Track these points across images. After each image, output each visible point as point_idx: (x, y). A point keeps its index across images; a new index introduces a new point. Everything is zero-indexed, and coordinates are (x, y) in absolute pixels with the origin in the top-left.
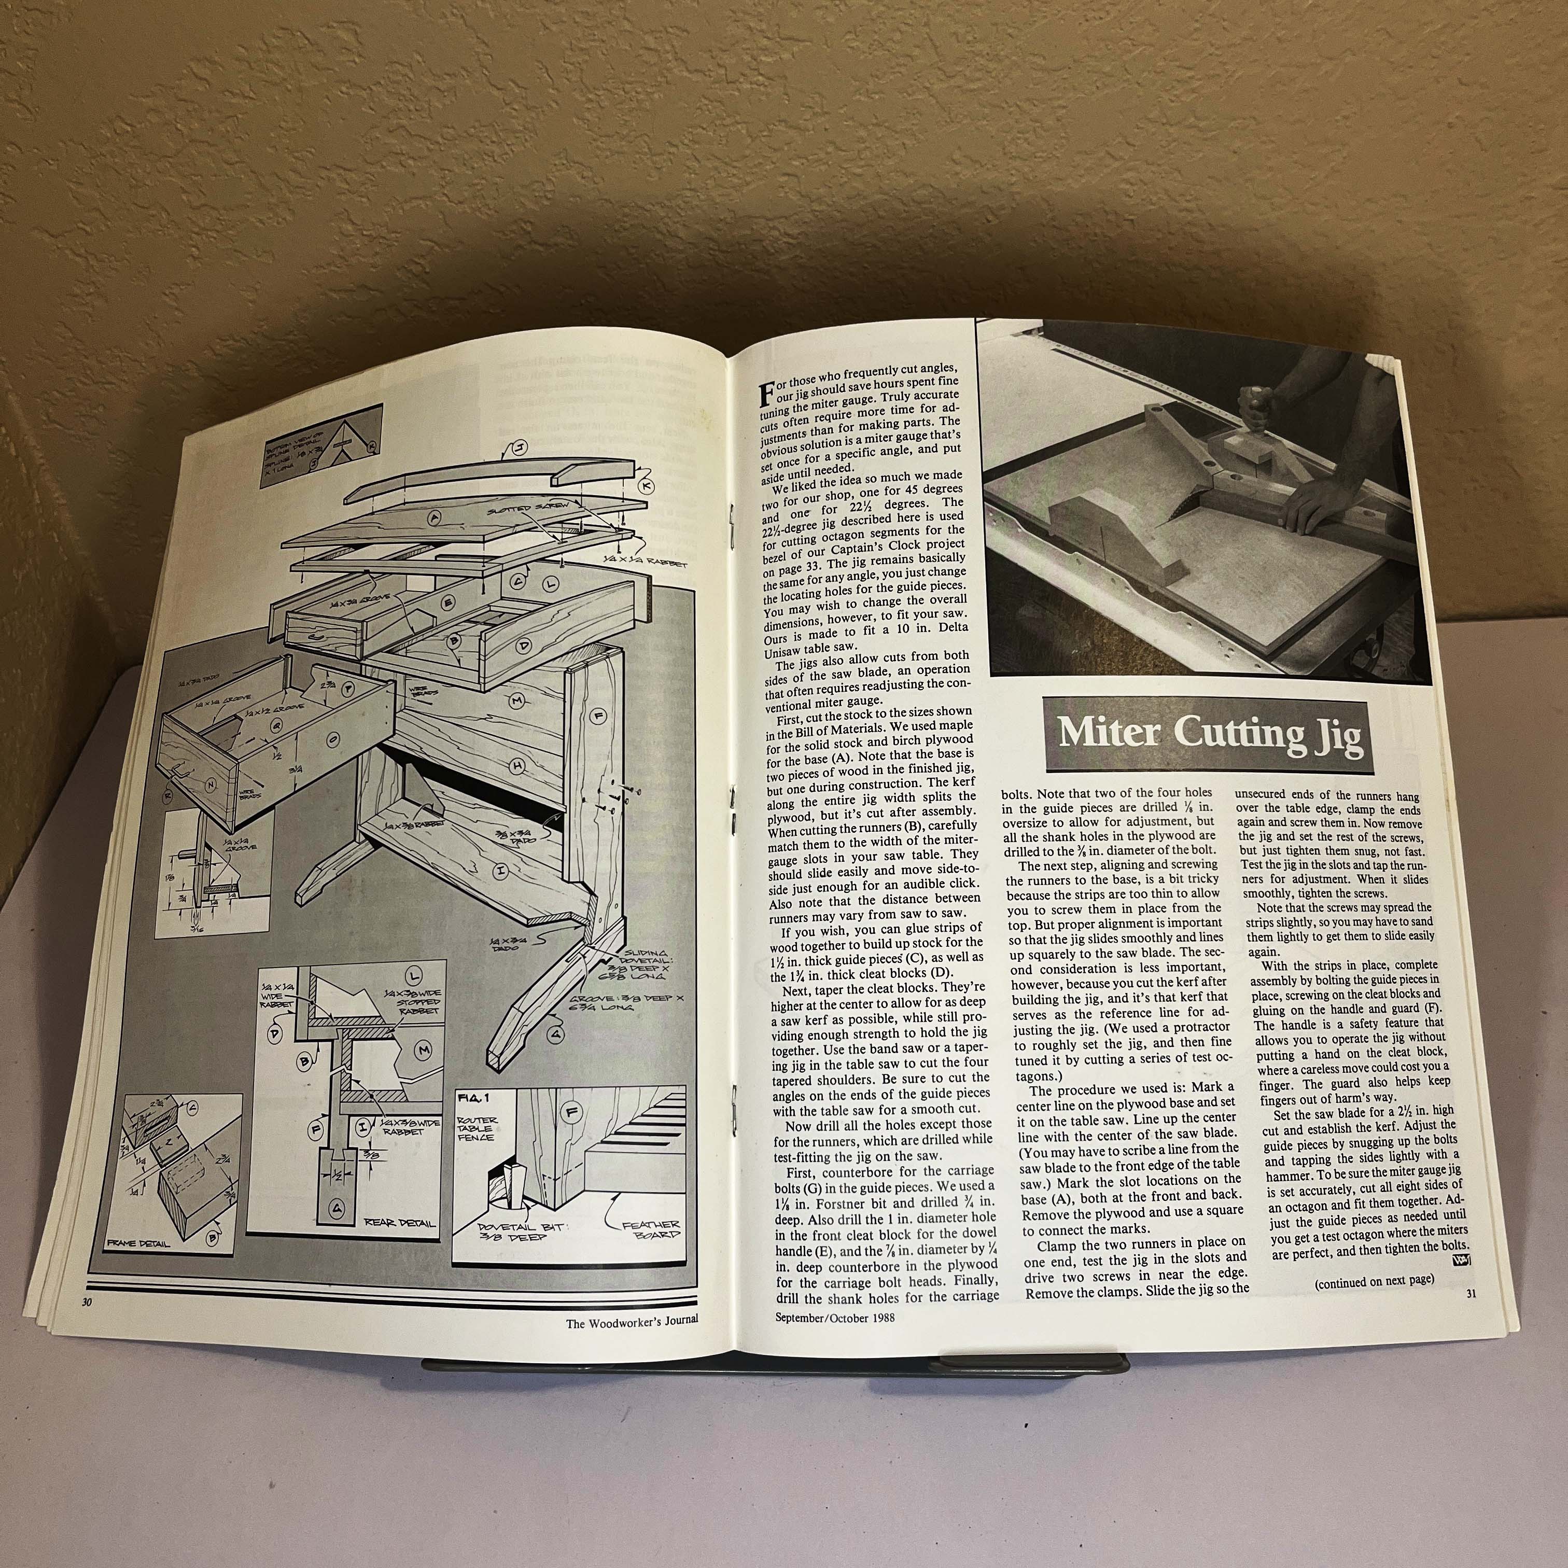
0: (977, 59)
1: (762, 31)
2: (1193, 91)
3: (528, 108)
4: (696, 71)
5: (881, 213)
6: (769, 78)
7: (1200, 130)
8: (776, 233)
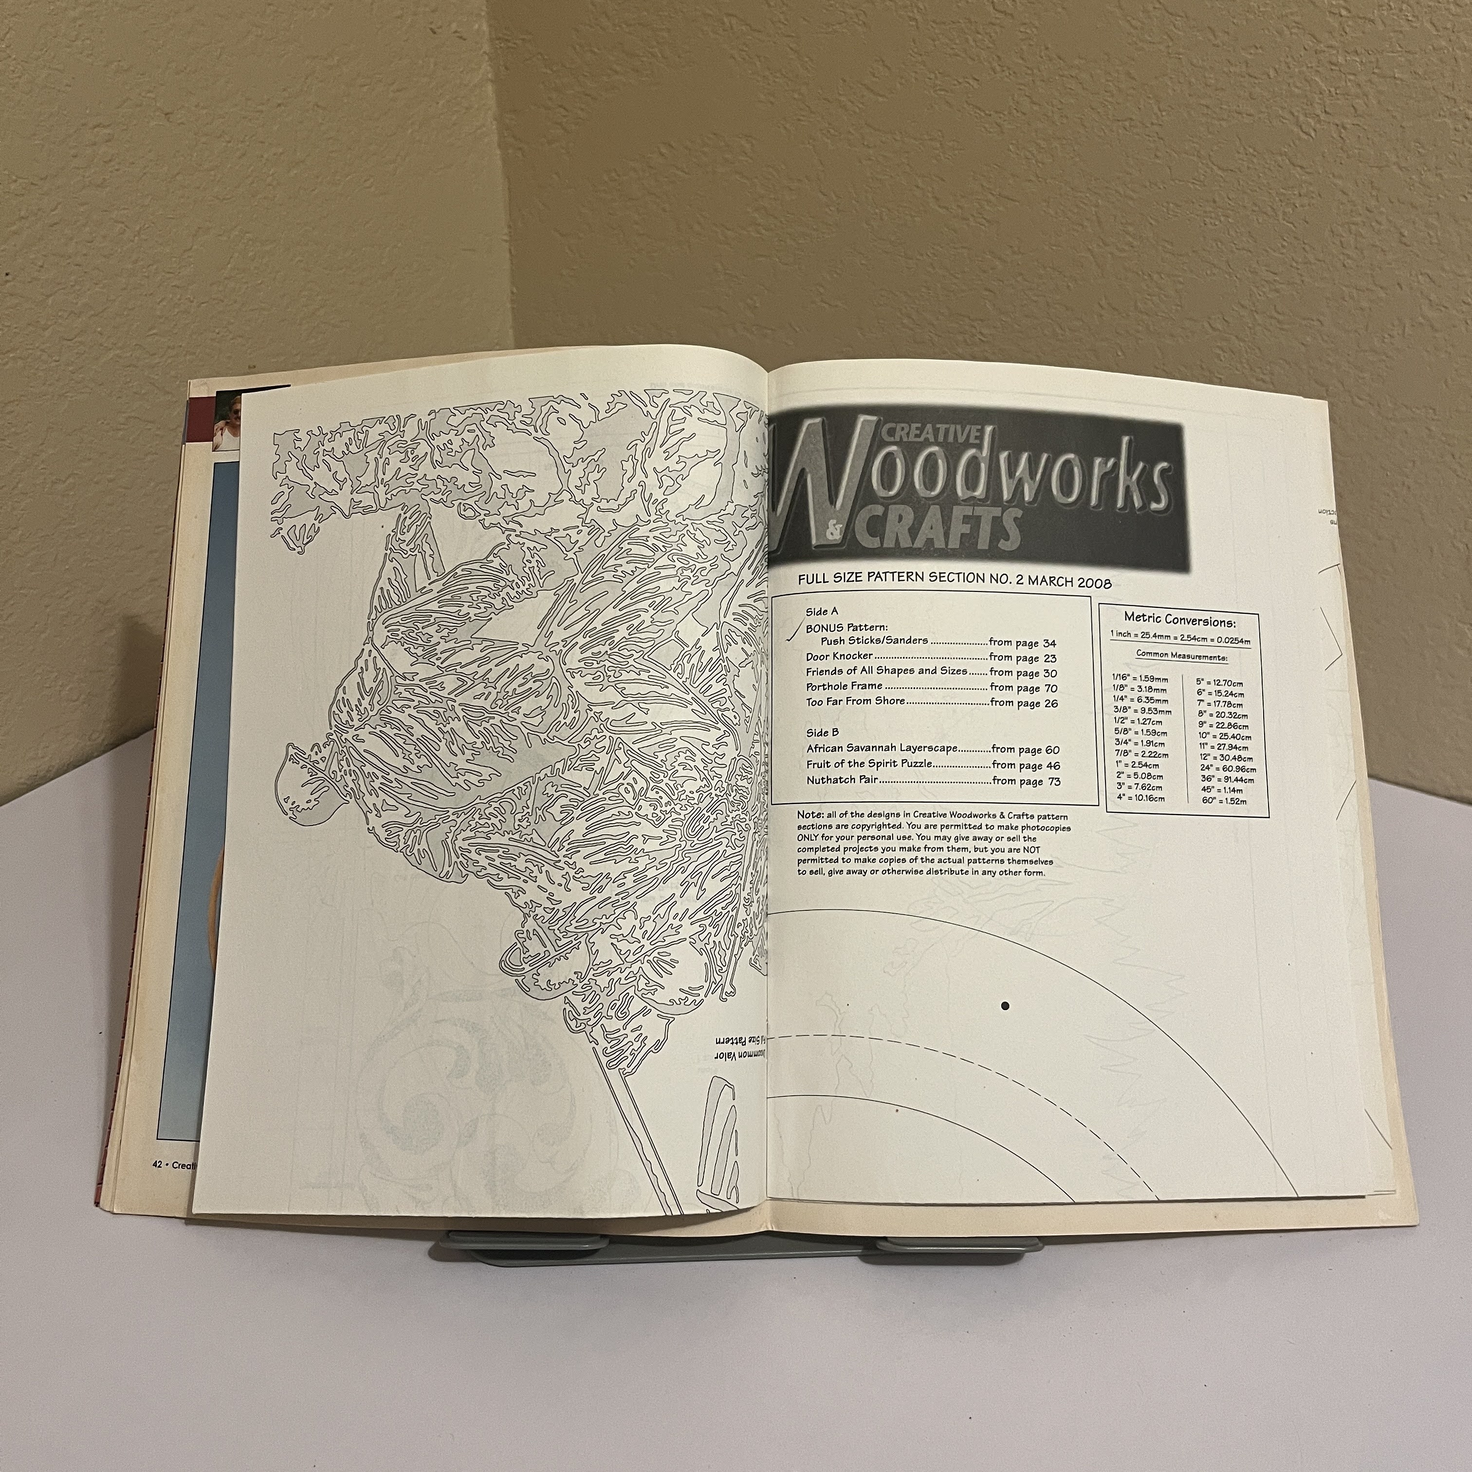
0: (1127, 236)
1: (988, 189)
2: (1277, 291)
3: (838, 211)
4: (945, 207)
5: (1046, 332)
6: (988, 221)
7: (1279, 322)
8: (974, 330)
